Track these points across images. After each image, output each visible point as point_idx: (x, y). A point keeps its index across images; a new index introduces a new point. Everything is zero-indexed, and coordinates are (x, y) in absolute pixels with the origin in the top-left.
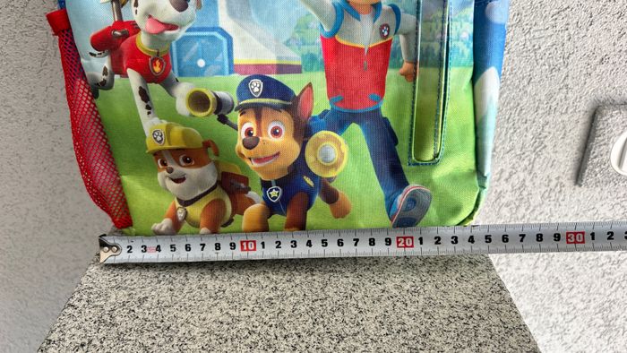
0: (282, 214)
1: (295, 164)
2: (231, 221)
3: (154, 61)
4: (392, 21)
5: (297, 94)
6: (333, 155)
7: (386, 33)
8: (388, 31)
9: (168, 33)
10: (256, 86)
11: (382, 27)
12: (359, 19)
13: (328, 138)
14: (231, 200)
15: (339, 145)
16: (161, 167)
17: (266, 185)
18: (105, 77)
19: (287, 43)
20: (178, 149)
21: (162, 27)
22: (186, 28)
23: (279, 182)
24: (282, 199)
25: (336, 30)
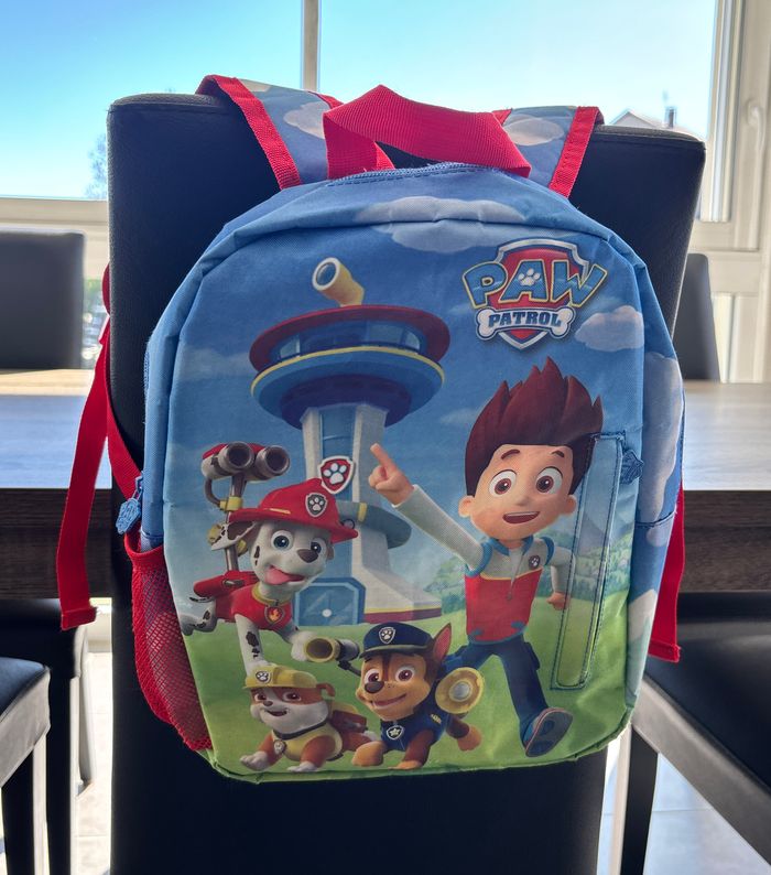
0: (402, 750)
1: (423, 704)
2: (340, 756)
3: (271, 610)
4: (543, 552)
5: (433, 637)
6: (468, 690)
7: (535, 564)
8: (538, 563)
9: (291, 583)
10: (388, 634)
11: (532, 558)
12: (507, 554)
13: (463, 675)
14: (342, 736)
15: (474, 678)
16: (257, 700)
17: (386, 725)
18: (205, 621)
19: (428, 589)
20: (283, 688)
21: (287, 578)
22: (313, 579)
23: (401, 722)
24: (402, 737)
25: (482, 568)
